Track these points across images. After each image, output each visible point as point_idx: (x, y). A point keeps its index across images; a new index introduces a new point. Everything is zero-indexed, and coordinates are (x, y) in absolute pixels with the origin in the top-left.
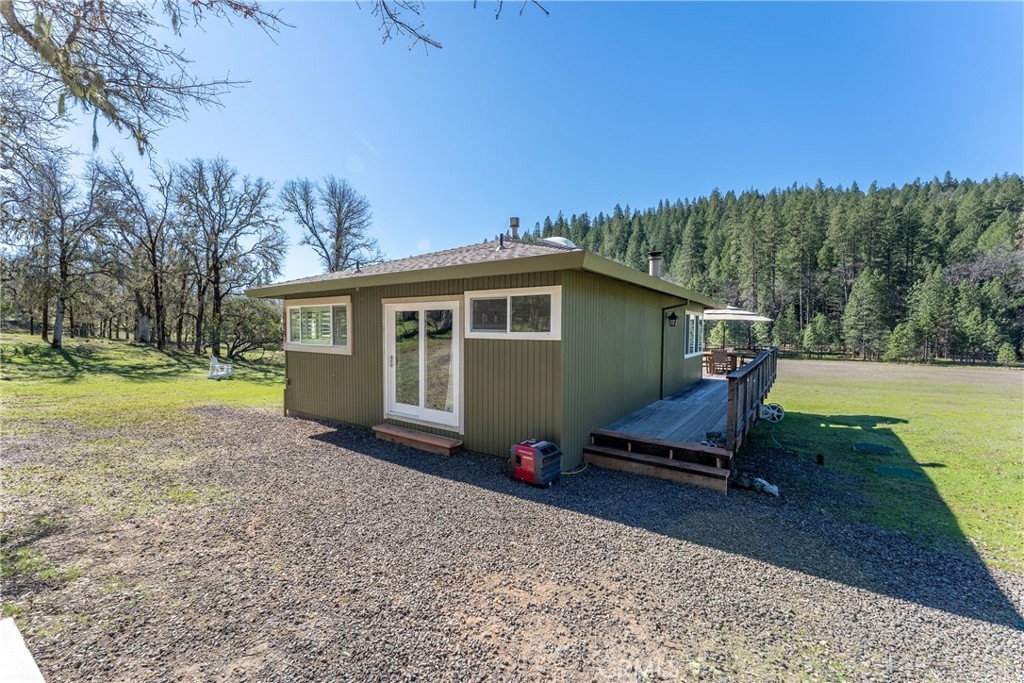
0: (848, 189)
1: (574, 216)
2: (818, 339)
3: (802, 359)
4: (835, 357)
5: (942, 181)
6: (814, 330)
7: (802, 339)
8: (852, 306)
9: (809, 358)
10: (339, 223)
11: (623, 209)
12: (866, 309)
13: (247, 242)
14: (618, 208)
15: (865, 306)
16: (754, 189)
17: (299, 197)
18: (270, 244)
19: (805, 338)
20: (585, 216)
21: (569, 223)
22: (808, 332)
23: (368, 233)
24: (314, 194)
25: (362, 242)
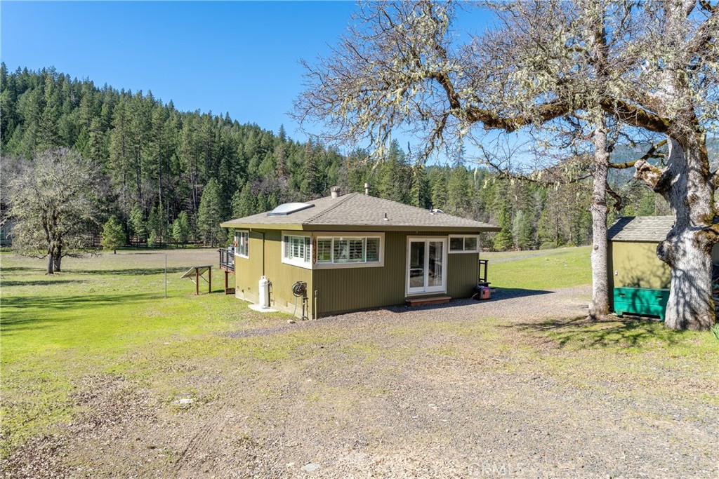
0: (166, 105)
2: (184, 233)
3: (172, 249)
4: (193, 246)
5: (224, 118)
6: (180, 225)
7: (172, 232)
8: (203, 207)
9: (177, 248)
12: (214, 209)
15: (212, 207)
16: (90, 81)
19: (174, 231)
22: (176, 225)
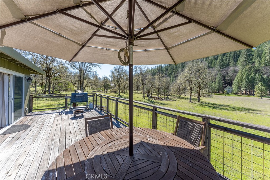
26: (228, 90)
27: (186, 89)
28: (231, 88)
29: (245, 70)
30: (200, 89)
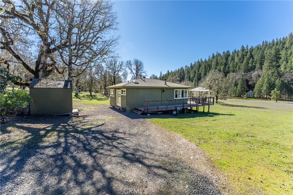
1: (224, 52)
10: (137, 68)
11: (245, 47)
13: (120, 74)
14: (243, 47)
17: (129, 63)
18: (125, 74)
20: (228, 51)
21: (222, 55)
23: (144, 70)
24: (132, 62)
25: (143, 71)
26: (250, 94)
27: (207, 94)
28: (253, 92)
29: (267, 75)
30: (218, 94)
